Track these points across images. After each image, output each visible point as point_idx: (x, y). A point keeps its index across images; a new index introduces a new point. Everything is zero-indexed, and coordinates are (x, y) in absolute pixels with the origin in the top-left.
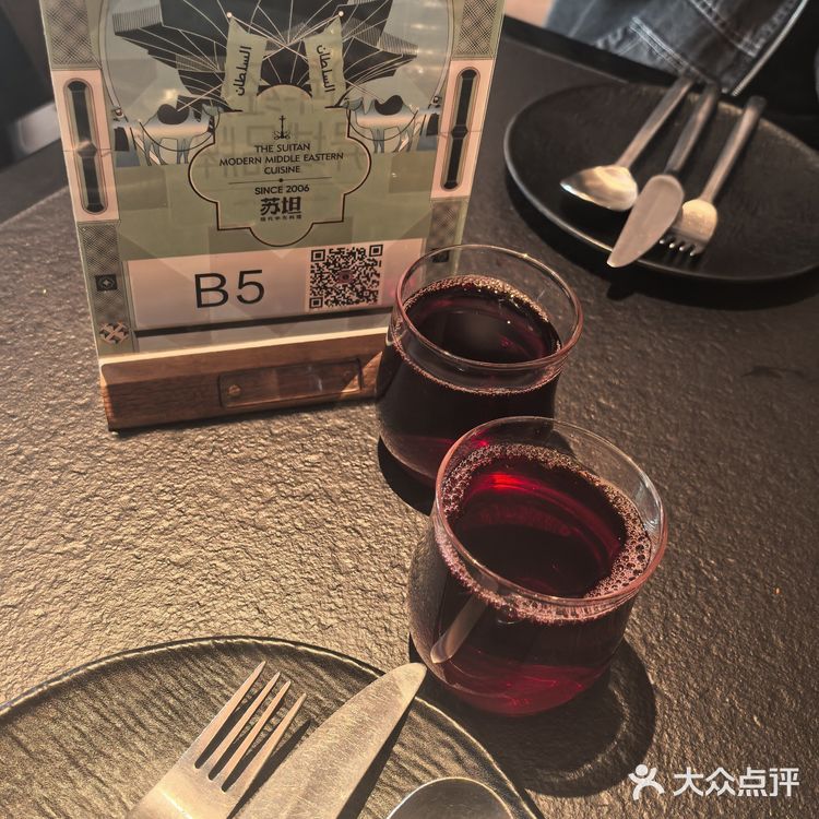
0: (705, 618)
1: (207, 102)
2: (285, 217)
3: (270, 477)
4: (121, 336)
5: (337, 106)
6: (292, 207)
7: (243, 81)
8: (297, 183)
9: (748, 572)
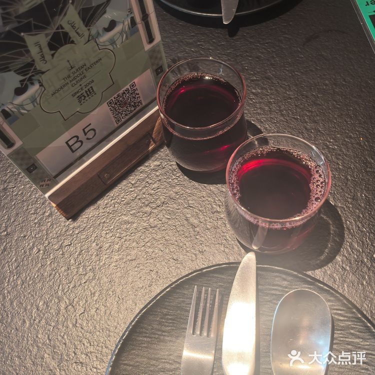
0: (340, 167)
1: (33, 76)
2: (89, 98)
3: (143, 203)
4: (49, 182)
5: (89, 41)
6: (90, 92)
7: (43, 57)
8: (88, 82)
9: (347, 137)
